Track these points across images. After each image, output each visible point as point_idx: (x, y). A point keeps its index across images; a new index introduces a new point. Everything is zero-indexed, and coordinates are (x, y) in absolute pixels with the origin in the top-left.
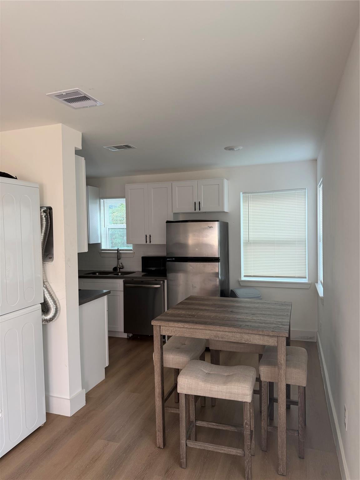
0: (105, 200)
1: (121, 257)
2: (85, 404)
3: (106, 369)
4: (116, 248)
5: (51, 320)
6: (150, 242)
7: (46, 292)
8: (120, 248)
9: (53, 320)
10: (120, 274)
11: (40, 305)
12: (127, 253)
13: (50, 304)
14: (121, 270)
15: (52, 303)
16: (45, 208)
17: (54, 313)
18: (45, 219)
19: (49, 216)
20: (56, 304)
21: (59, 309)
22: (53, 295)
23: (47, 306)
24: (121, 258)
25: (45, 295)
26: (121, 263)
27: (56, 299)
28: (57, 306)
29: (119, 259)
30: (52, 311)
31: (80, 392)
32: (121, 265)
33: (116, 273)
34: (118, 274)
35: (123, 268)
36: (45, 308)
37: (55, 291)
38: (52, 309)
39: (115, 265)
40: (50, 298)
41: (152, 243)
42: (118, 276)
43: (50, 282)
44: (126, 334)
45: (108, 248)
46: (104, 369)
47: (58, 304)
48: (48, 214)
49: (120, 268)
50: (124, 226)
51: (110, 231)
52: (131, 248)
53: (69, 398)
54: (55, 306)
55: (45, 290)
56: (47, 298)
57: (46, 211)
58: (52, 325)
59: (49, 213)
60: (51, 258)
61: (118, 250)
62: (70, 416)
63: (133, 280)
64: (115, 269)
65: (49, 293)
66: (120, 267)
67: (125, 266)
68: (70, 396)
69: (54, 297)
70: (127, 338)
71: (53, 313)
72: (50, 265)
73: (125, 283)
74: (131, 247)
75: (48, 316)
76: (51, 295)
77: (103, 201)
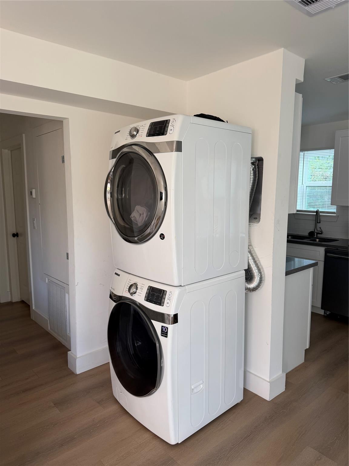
0: (306, 152)
1: (321, 220)
2: (285, 390)
3: (307, 351)
4: (316, 210)
5: (254, 289)
7: (250, 258)
8: (320, 210)
9: (256, 289)
10: (318, 240)
11: (244, 272)
12: (329, 217)
13: (255, 272)
14: (319, 235)
15: (257, 271)
16: (254, 159)
17: (258, 282)
18: (252, 173)
19: (257, 169)
20: (260, 273)
21: (263, 279)
22: (257, 262)
23: (251, 274)
24: (321, 222)
25: (249, 260)
26: (320, 228)
27: (260, 267)
28: (262, 275)
29: (318, 223)
30: (256, 280)
31: (280, 375)
32: (320, 230)
33: (313, 238)
34: (315, 241)
35: (321, 234)
36: (249, 276)
37: (259, 257)
38: (256, 278)
39: (311, 229)
40: (254, 265)
42: (315, 242)
43: (254, 246)
44: (324, 310)
45: (304, 209)
46: (304, 351)
47: (262, 273)
48: (257, 167)
49: (317, 234)
50: (330, 183)
51: (307, 189)
52: (335, 211)
53: (268, 380)
54: (259, 274)
55: (249, 255)
56: (251, 264)
57: (255, 163)
58: (254, 295)
59: (257, 165)
60: (257, 218)
61: (317, 212)
62: (268, 400)
63: (338, 250)
64: (311, 234)
65: (254, 259)
66: (318, 232)
67: (323, 231)
68: (270, 378)
69: (259, 264)
70: (324, 315)
71: (256, 283)
72: (256, 226)
73: (326, 252)
74: (333, 209)
75: (251, 284)
76: (255, 262)
77: (303, 153)
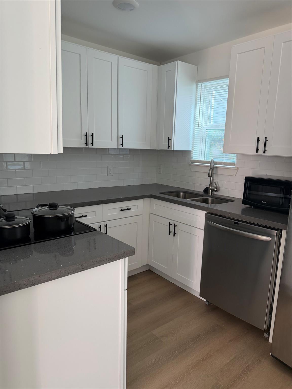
4: (209, 160)
6: (265, 150)
8: (214, 160)
26: (215, 183)
32: (215, 186)
33: (206, 196)
39: (206, 184)
41: (267, 153)
49: (213, 191)
51: (208, 133)
61: (211, 162)
64: (206, 190)
66: (213, 188)
67: (221, 188)
73: (208, 218)
74: (233, 160)
